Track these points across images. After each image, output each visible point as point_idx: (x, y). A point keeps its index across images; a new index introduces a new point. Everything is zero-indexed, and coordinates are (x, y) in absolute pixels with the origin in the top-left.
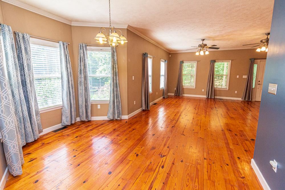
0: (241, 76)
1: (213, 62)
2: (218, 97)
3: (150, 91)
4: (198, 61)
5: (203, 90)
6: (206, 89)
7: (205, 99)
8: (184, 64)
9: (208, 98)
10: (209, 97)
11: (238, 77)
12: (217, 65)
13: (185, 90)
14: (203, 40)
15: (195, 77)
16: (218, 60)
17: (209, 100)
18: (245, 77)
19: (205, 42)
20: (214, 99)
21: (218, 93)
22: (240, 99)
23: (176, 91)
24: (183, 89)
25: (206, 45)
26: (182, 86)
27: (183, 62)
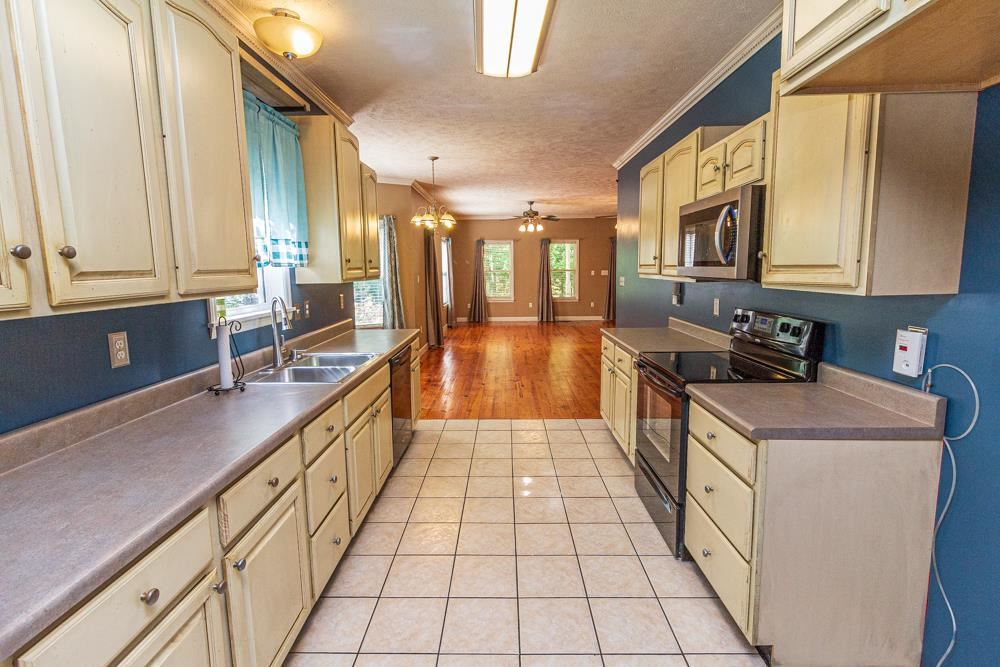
0: (598, 273)
1: (546, 242)
2: (561, 318)
3: (444, 301)
4: (516, 241)
5: (531, 305)
6: (536, 301)
7: (536, 324)
8: (486, 247)
9: (542, 321)
10: (545, 319)
11: (593, 273)
12: (554, 248)
13: (492, 308)
14: (532, 203)
15: (512, 276)
16: (555, 238)
17: (545, 324)
18: (605, 273)
19: (535, 207)
20: (554, 322)
21: (560, 308)
22: (600, 318)
23: (471, 312)
24: (487, 305)
25: (536, 213)
26: (485, 297)
27: (484, 243)
